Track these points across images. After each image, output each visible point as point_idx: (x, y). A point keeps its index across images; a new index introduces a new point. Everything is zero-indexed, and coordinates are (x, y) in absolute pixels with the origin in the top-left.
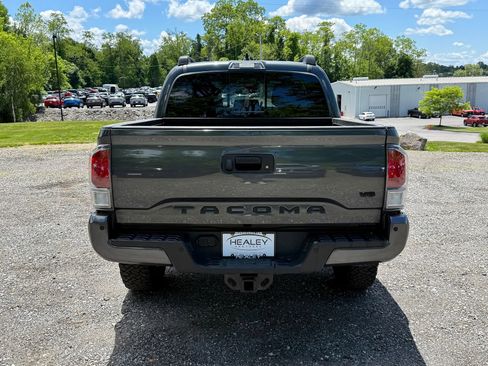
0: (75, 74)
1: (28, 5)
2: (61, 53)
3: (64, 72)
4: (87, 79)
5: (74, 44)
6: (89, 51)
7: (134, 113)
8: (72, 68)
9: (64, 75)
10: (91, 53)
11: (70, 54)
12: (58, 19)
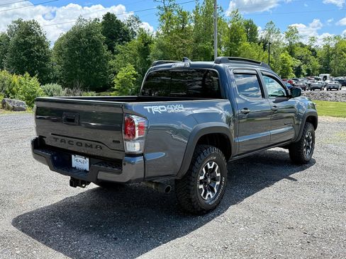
0: (299, 67)
1: (271, 23)
2: (292, 54)
3: (292, 66)
4: (308, 71)
5: (302, 46)
6: (313, 51)
7: (328, 95)
8: (298, 63)
9: (291, 68)
10: (314, 52)
11: (298, 54)
12: (293, 30)
